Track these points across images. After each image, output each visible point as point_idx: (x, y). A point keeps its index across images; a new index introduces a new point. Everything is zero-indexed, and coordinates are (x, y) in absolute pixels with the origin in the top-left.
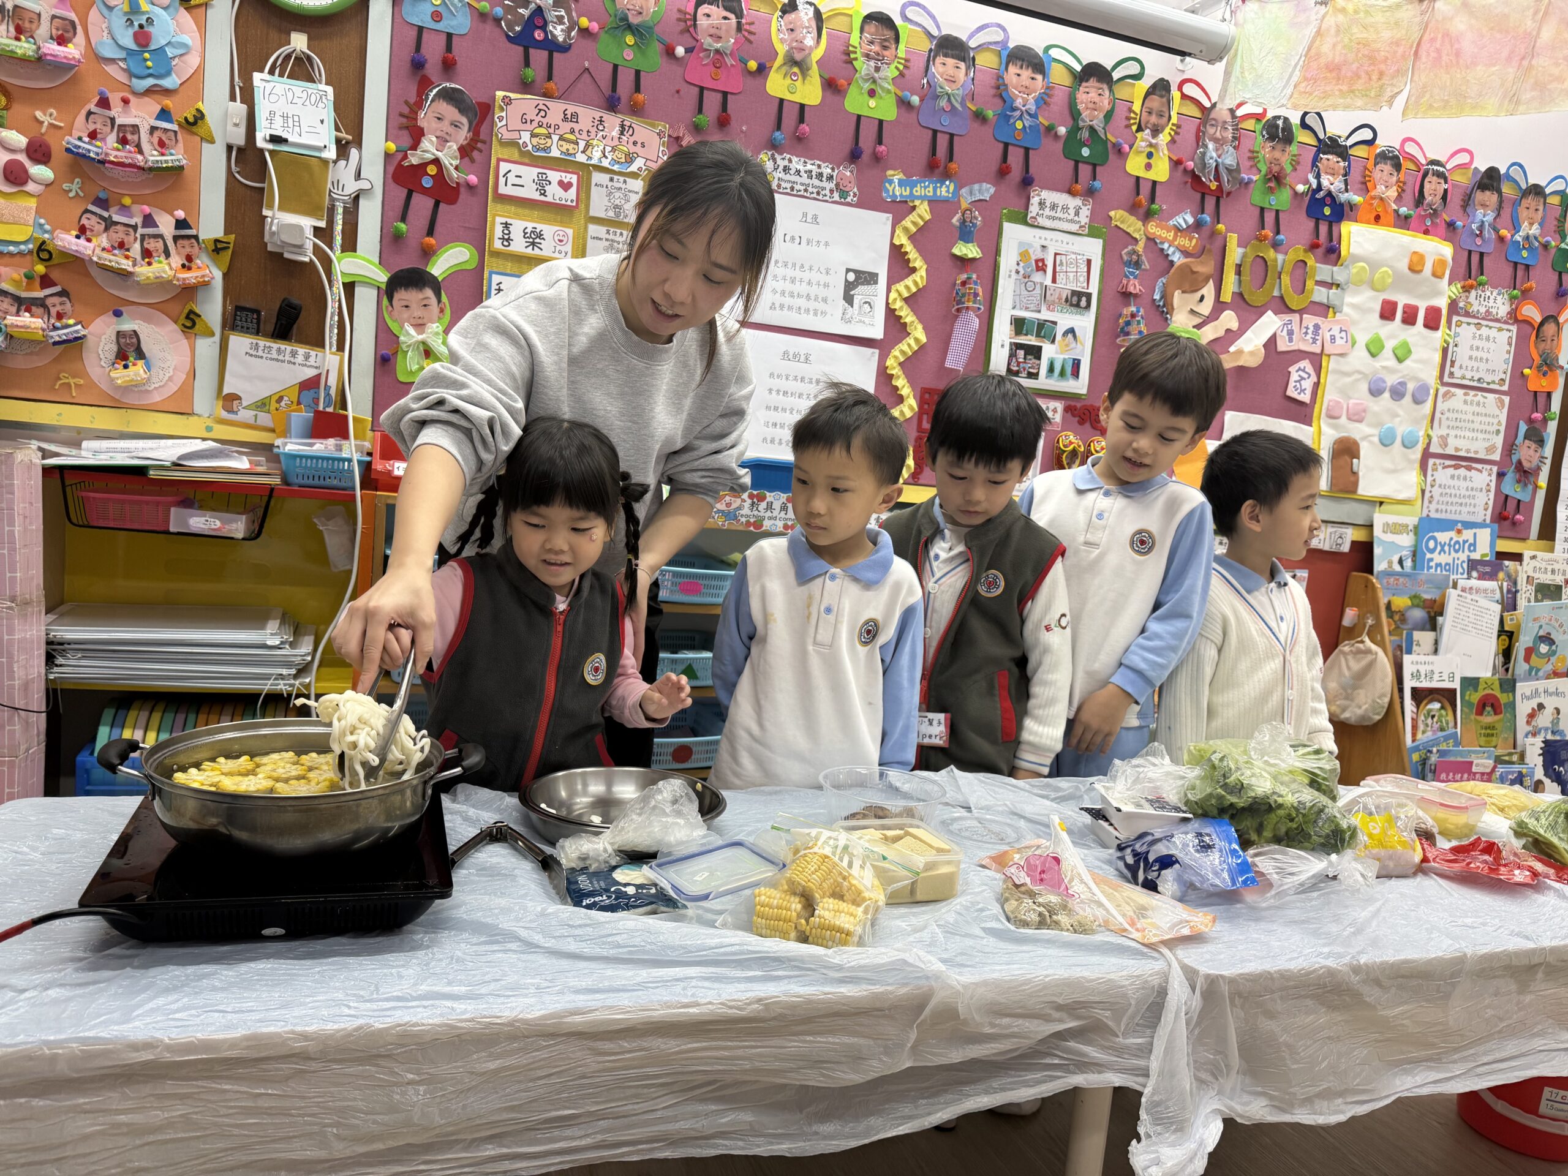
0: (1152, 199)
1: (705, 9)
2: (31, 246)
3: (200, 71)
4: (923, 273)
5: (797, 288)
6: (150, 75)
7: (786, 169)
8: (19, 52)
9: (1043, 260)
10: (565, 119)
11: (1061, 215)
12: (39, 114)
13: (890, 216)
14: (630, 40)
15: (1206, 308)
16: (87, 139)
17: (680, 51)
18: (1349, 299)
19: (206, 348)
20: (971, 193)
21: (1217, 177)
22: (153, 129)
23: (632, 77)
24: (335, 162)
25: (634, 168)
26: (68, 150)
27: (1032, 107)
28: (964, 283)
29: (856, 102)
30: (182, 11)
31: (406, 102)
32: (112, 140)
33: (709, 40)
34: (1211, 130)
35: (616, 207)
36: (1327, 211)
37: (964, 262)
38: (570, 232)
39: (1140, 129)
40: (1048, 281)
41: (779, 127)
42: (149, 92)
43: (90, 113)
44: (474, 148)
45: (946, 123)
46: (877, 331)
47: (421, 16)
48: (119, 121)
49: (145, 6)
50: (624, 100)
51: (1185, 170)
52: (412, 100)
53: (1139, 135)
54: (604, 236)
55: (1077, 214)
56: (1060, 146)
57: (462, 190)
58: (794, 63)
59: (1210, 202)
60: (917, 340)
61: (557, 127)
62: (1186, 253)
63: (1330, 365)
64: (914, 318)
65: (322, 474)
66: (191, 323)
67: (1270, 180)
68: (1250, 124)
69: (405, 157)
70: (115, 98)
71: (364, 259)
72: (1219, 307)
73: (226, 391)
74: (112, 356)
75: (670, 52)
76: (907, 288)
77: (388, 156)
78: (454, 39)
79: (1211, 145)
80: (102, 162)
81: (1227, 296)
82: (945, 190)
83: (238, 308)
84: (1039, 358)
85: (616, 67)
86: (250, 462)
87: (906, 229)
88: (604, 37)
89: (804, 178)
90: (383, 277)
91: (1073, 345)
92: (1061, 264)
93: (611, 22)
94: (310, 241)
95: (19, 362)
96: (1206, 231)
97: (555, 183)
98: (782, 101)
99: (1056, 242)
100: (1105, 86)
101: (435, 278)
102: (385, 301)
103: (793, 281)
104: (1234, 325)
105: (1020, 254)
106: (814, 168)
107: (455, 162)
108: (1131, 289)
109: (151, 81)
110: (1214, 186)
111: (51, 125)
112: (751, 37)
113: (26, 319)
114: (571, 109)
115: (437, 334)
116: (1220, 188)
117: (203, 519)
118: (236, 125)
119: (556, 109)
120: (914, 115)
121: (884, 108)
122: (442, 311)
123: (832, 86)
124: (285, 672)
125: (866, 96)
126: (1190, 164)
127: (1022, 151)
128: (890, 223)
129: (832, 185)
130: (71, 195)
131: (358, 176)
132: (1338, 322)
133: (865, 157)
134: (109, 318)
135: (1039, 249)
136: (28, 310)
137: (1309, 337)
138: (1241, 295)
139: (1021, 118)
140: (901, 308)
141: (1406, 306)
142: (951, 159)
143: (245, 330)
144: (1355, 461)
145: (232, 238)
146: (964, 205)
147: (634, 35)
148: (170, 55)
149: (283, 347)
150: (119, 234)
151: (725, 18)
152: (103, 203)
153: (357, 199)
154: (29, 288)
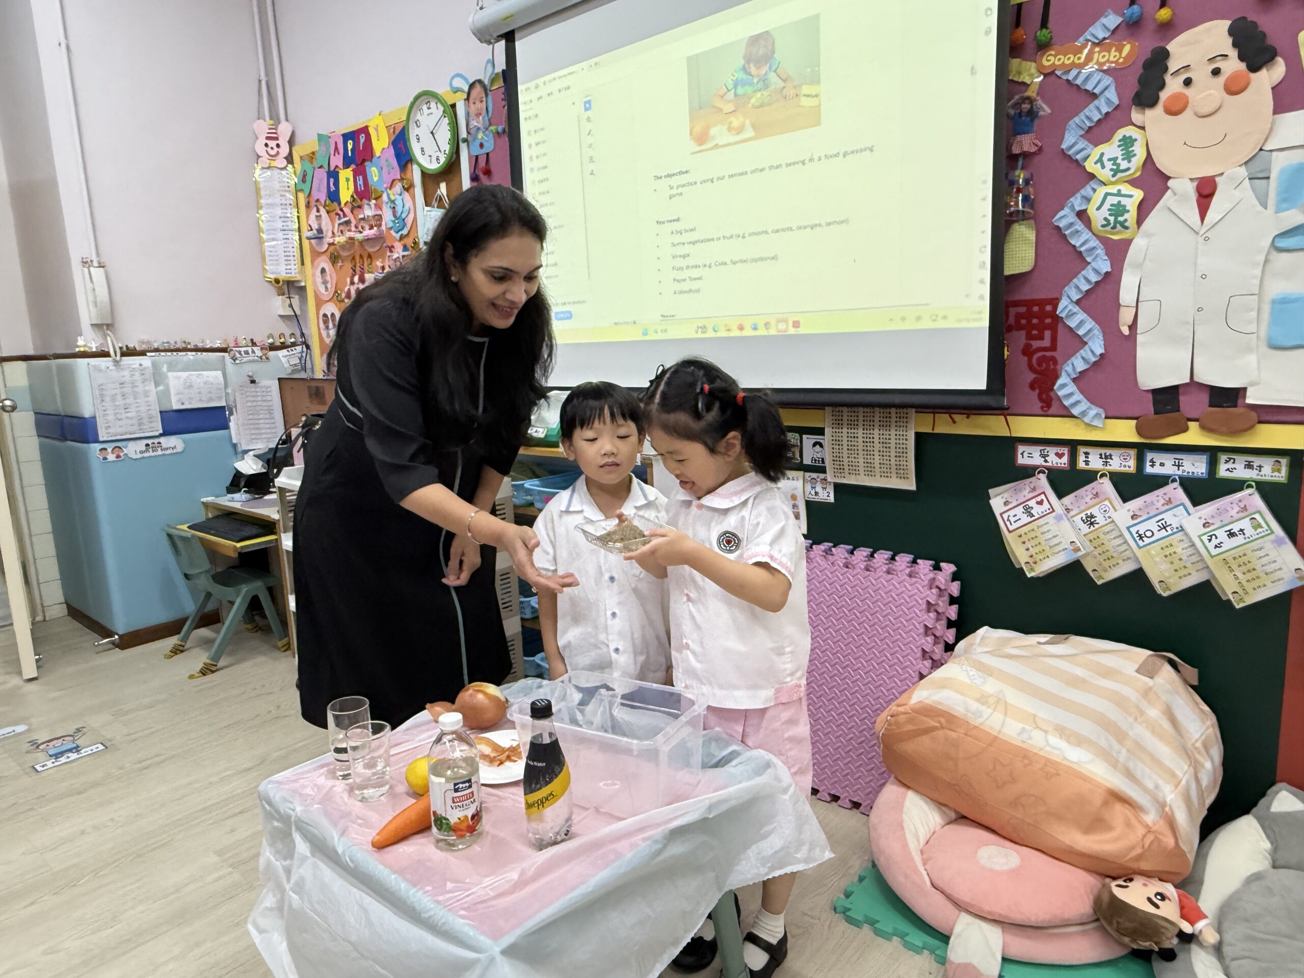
0: (1044, 23)
6: (399, 230)
12: (378, 263)
22: (403, 257)
47: (476, 149)
49: (393, 198)
78: (489, 155)
111: (381, 266)
148: (404, 217)
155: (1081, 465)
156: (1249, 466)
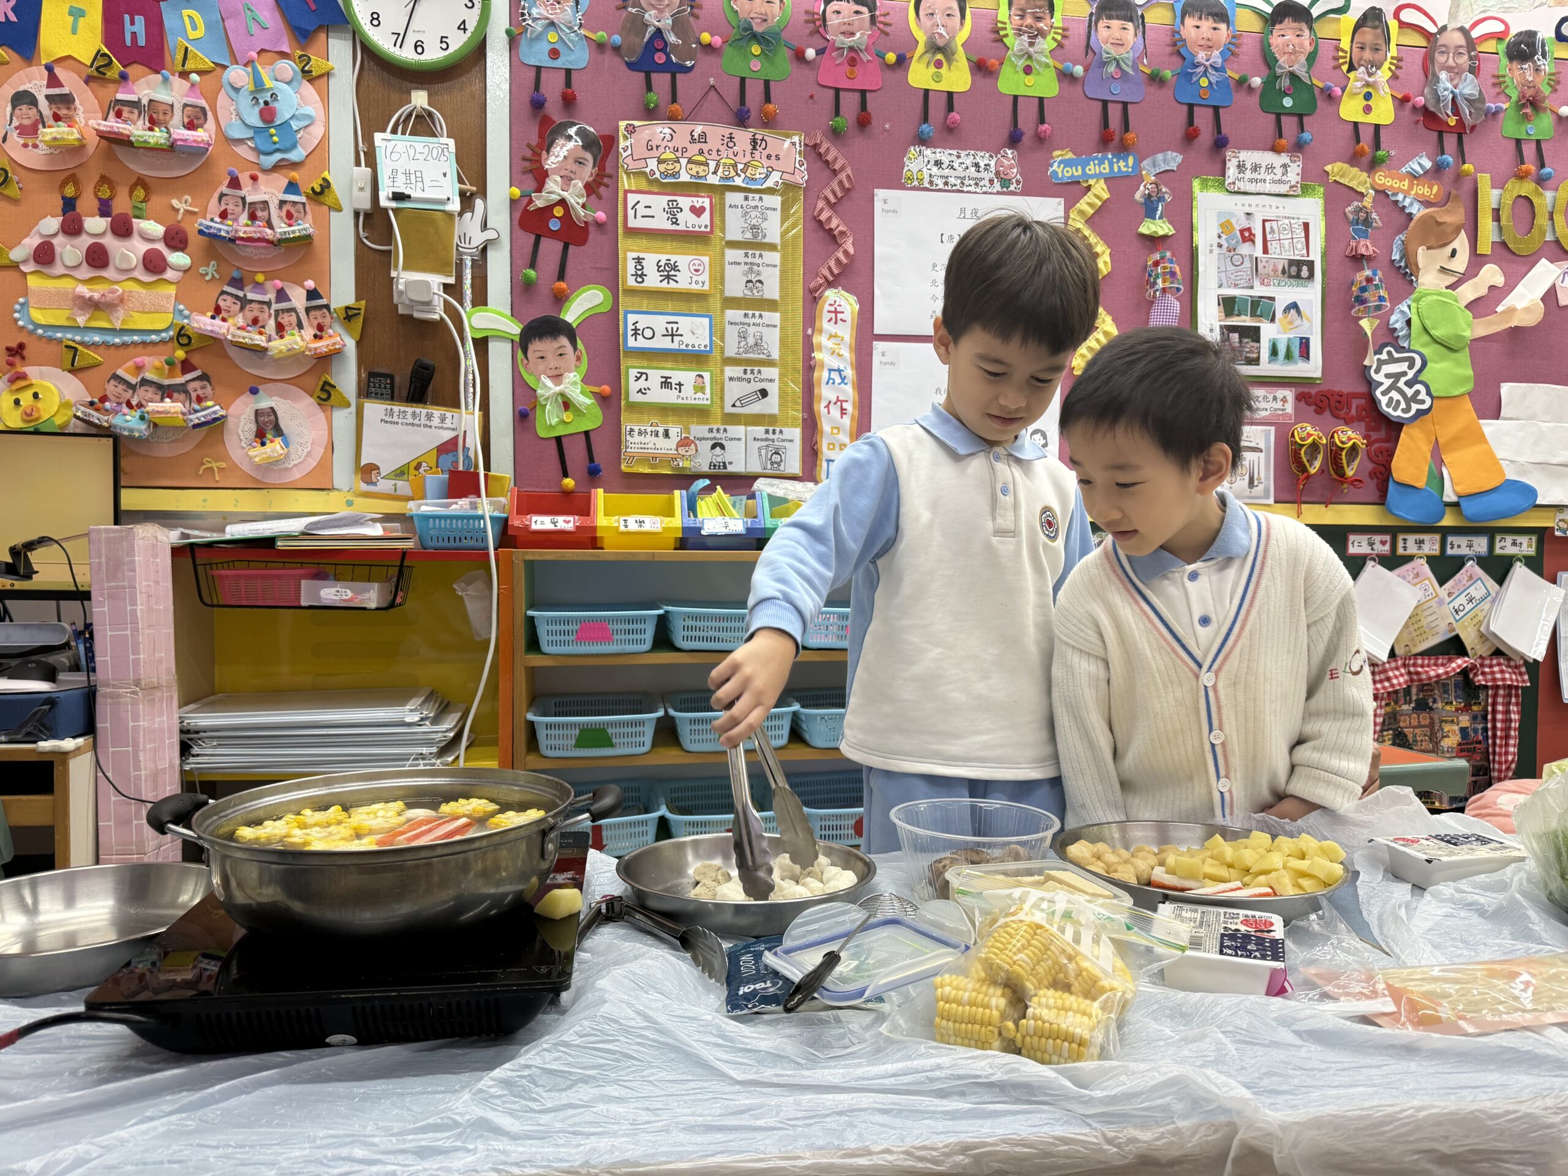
0: (1377, 146)
1: (834, 6)
2: (171, 333)
3: (325, 139)
6: (277, 150)
7: (938, 163)
8: (152, 141)
9: (1249, 229)
10: (693, 141)
11: (1267, 177)
12: (175, 202)
13: (1062, 200)
14: (756, 49)
15: (1460, 264)
16: (218, 219)
17: (810, 53)
19: (343, 419)
20: (1154, 165)
21: (1456, 110)
22: (282, 203)
23: (761, 88)
24: (461, 214)
25: (770, 183)
26: (201, 232)
27: (1216, 57)
28: (1156, 264)
29: (1010, 82)
30: (305, 82)
31: (528, 146)
32: (244, 218)
33: (841, 37)
34: (1441, 59)
35: (753, 227)
37: (1154, 241)
38: (706, 260)
39: (1352, 68)
40: (1258, 252)
41: (925, 119)
42: (276, 167)
43: (222, 195)
44: (600, 184)
45: (1117, 91)
47: (537, 56)
48: (249, 199)
49: (269, 83)
50: (754, 114)
51: (1414, 108)
52: (534, 143)
53: (1352, 75)
54: (742, 260)
55: (1285, 172)
56: (1255, 100)
57: (591, 229)
58: (938, 49)
59: (1450, 141)
60: (1105, 333)
61: (685, 150)
62: (1427, 203)
65: (458, 535)
66: (326, 395)
67: (1524, 106)
68: (1490, 46)
69: (531, 201)
70: (244, 178)
71: (495, 312)
72: (1477, 260)
73: (363, 463)
74: (251, 435)
75: (799, 56)
77: (513, 202)
78: (573, 74)
79: (1443, 75)
80: (232, 240)
81: (1485, 248)
82: (1124, 166)
83: (371, 375)
84: (1257, 339)
85: (743, 80)
86: (384, 529)
87: (1081, 212)
88: (728, 51)
89: (959, 171)
90: (515, 329)
91: (1298, 322)
92: (1272, 231)
93: (735, 34)
94: (439, 299)
95: (165, 451)
96: (1448, 175)
97: (686, 209)
98: (927, 91)
99: (1263, 208)
100: (1304, 26)
101: (569, 325)
102: (520, 355)
104: (1499, 280)
105: (1222, 225)
106: (969, 159)
107: (581, 201)
108: (1363, 251)
109: (278, 156)
110: (1452, 121)
111: (186, 211)
112: (887, 29)
113: (168, 404)
114: (699, 129)
115: (575, 383)
116: (1460, 122)
117: (333, 590)
118: (361, 189)
119: (683, 130)
120: (1079, 88)
121: (1045, 85)
122: (579, 359)
123: (982, 68)
124: (425, 750)
125: (1022, 74)
126: (1420, 100)
127: (1210, 111)
128: (1062, 208)
130: (208, 278)
131: (484, 226)
133: (1026, 139)
134: (247, 398)
135: (1243, 217)
136: (170, 396)
138: (1504, 244)
139: (1205, 74)
142: (1127, 130)
143: (379, 396)
145: (363, 302)
146: (1148, 178)
147: (759, 43)
148: (295, 128)
149: (418, 410)
150: (253, 311)
151: (857, 12)
152: (238, 283)
153: (484, 250)
154: (171, 375)
155: (1400, 551)
156: (1514, 544)
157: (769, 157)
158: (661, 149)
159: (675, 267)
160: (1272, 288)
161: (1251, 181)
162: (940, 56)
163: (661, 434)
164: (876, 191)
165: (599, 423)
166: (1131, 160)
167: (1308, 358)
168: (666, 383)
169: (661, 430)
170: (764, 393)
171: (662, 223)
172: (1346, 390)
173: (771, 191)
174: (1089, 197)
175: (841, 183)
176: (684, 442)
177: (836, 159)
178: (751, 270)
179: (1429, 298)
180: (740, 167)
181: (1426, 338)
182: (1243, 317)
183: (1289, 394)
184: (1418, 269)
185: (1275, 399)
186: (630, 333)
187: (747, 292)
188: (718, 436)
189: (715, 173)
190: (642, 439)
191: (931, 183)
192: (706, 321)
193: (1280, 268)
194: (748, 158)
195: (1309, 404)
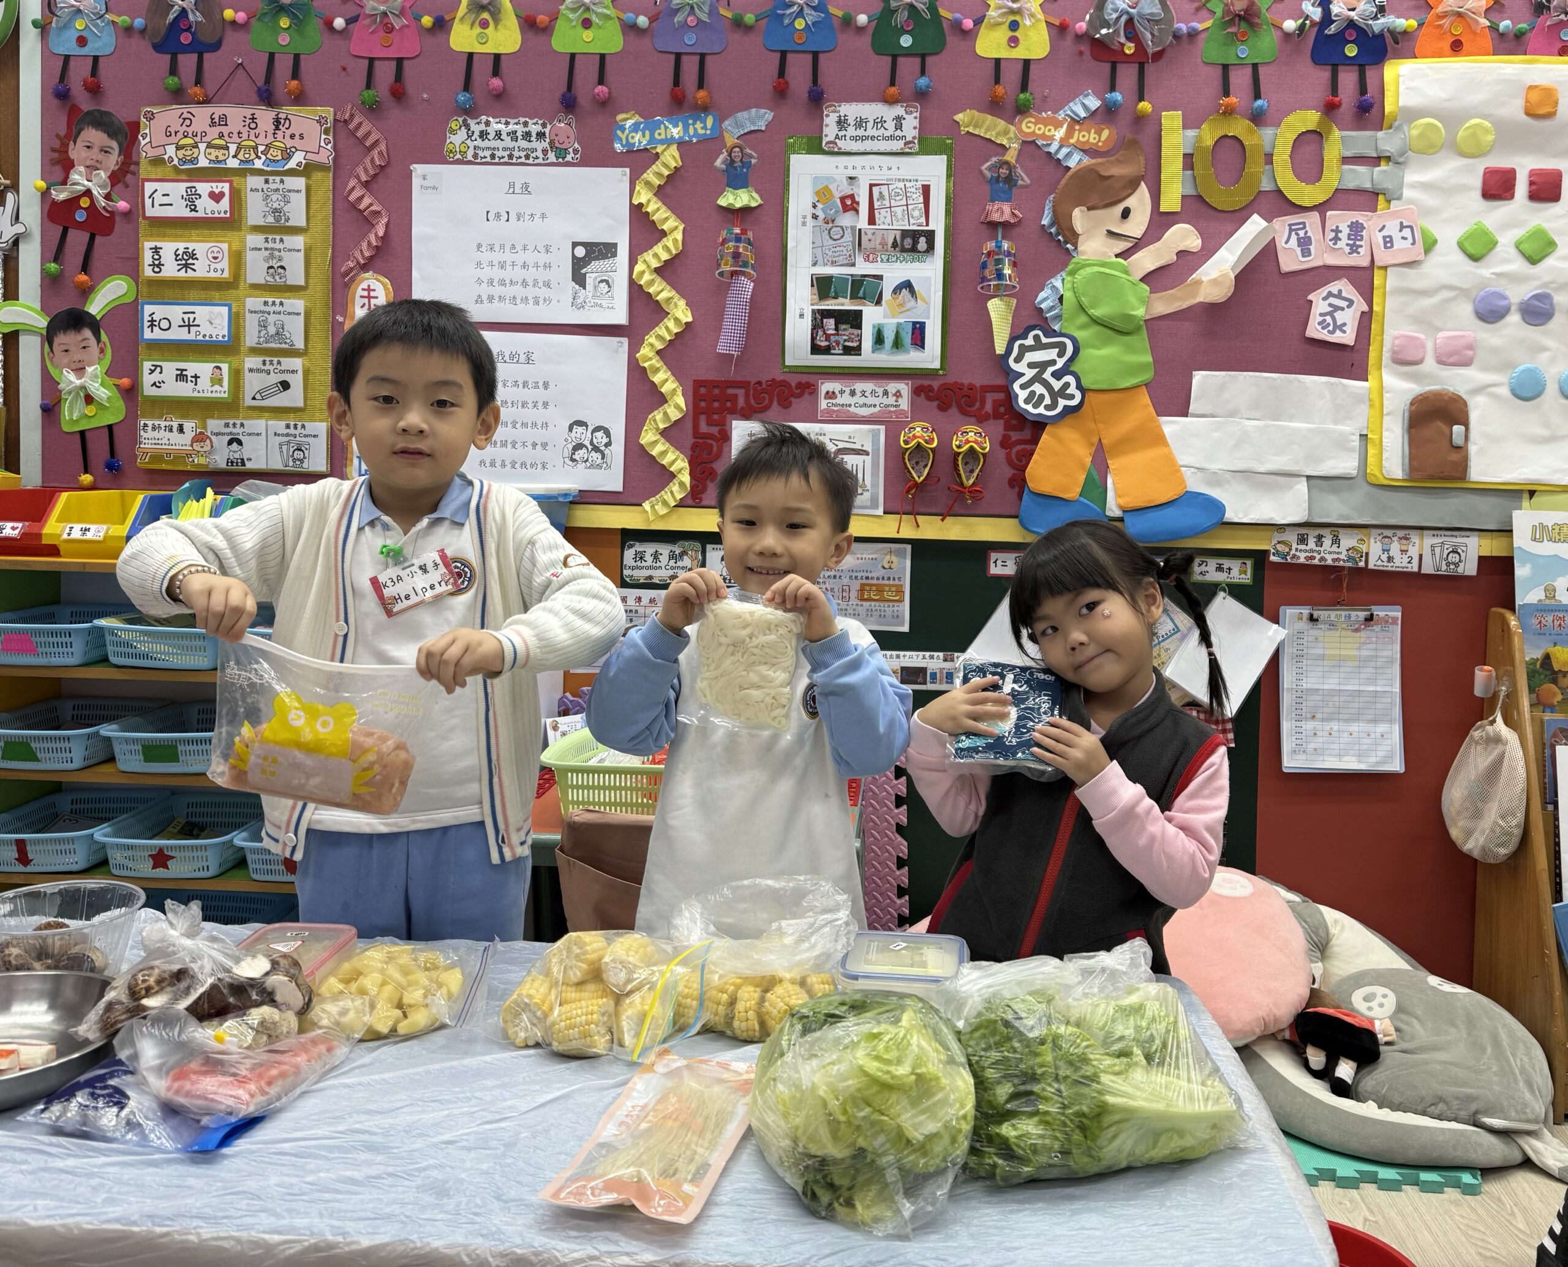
4: (679, 236)
5: (508, 274)
7: (483, 135)
9: (852, 197)
10: (213, 124)
11: (875, 133)
13: (627, 170)
14: (284, 22)
15: (1136, 227)
17: (339, 23)
18: (1411, 176)
20: (738, 125)
21: (1134, 36)
23: (289, 62)
25: (292, 164)
29: (566, 39)
31: (57, 136)
35: (275, 211)
36: (1351, 51)
38: (225, 246)
40: (863, 222)
41: (468, 87)
44: (124, 173)
45: (692, 42)
46: (619, 316)
47: (65, 44)
52: (63, 133)
55: (899, 126)
57: (117, 218)
58: (482, 7)
59: (1127, 75)
60: (677, 320)
63: (1387, 283)
64: (673, 293)
71: (26, 307)
72: (1161, 221)
76: (656, 256)
78: (100, 60)
81: (1171, 204)
82: (702, 127)
84: (859, 326)
85: (272, 56)
87: (648, 184)
88: (255, 26)
89: (508, 142)
90: (43, 322)
91: (912, 303)
92: (882, 198)
93: (262, 8)
97: (205, 195)
98: (471, 55)
99: (869, 170)
101: (93, 317)
102: (47, 349)
103: (502, 265)
104: (1194, 242)
105: (817, 193)
106: (520, 129)
107: (106, 191)
110: (1130, 49)
114: (218, 111)
115: (97, 377)
116: (1140, 49)
119: (202, 115)
120: (647, 40)
122: (102, 351)
123: (533, 25)
125: (580, 28)
126: (1081, 27)
127: (807, 57)
128: (627, 179)
129: (545, 144)
131: (17, 218)
132: (1395, 214)
133: (584, 103)
135: (845, 182)
137: (1341, 244)
138: (1199, 198)
139: (800, 14)
140: (651, 283)
141: (1533, 173)
142: (702, 86)
144: (1457, 429)
146: (730, 140)
147: (289, 15)
153: (16, 243)
156: (1220, 568)
157: (292, 136)
158: (180, 135)
159: (193, 256)
160: (879, 265)
161: (855, 139)
162: (485, 15)
163: (175, 429)
164: (413, 167)
165: (121, 417)
166: (710, 121)
167: (923, 346)
168: (181, 376)
169: (175, 425)
170: (285, 385)
171: (180, 210)
172: (978, 382)
173: (292, 173)
174: (657, 167)
175: (372, 160)
176: (199, 438)
177: (368, 134)
178: (272, 256)
179: (1089, 270)
180: (261, 148)
181: (1083, 319)
182: (841, 300)
183: (904, 388)
184: (1076, 236)
185: (886, 393)
186: (146, 324)
187: (269, 279)
188: (235, 431)
189: (235, 156)
190: (156, 434)
191: (475, 156)
192: (224, 310)
193: (890, 241)
194: (270, 139)
195: (929, 398)
